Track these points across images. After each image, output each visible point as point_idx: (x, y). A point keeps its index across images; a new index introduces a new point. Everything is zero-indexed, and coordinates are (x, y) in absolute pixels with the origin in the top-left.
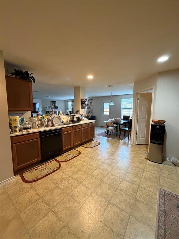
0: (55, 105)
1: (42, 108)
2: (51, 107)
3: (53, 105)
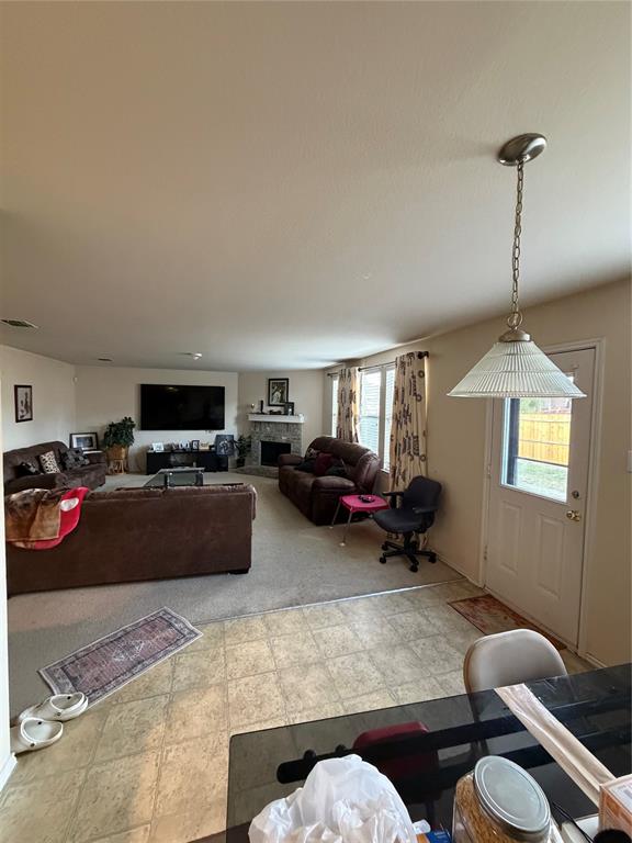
0: (282, 393)
1: (239, 408)
2: (270, 405)
3: (278, 394)
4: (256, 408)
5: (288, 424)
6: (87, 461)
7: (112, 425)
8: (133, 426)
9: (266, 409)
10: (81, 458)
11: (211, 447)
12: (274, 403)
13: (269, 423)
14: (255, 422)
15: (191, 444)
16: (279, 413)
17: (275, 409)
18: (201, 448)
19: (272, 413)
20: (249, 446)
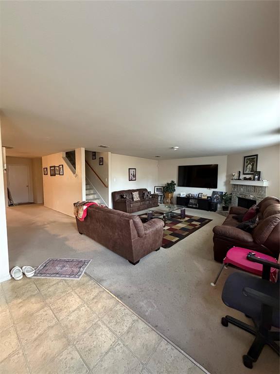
0: (253, 165)
2: (244, 174)
3: (250, 166)
4: (236, 177)
5: (255, 186)
6: (151, 197)
7: (168, 184)
8: (175, 184)
9: (242, 176)
10: (149, 195)
11: (208, 197)
12: (247, 172)
13: (242, 185)
14: (234, 185)
15: (199, 195)
16: (250, 179)
17: (248, 176)
18: (203, 197)
19: (245, 179)
20: (231, 199)
